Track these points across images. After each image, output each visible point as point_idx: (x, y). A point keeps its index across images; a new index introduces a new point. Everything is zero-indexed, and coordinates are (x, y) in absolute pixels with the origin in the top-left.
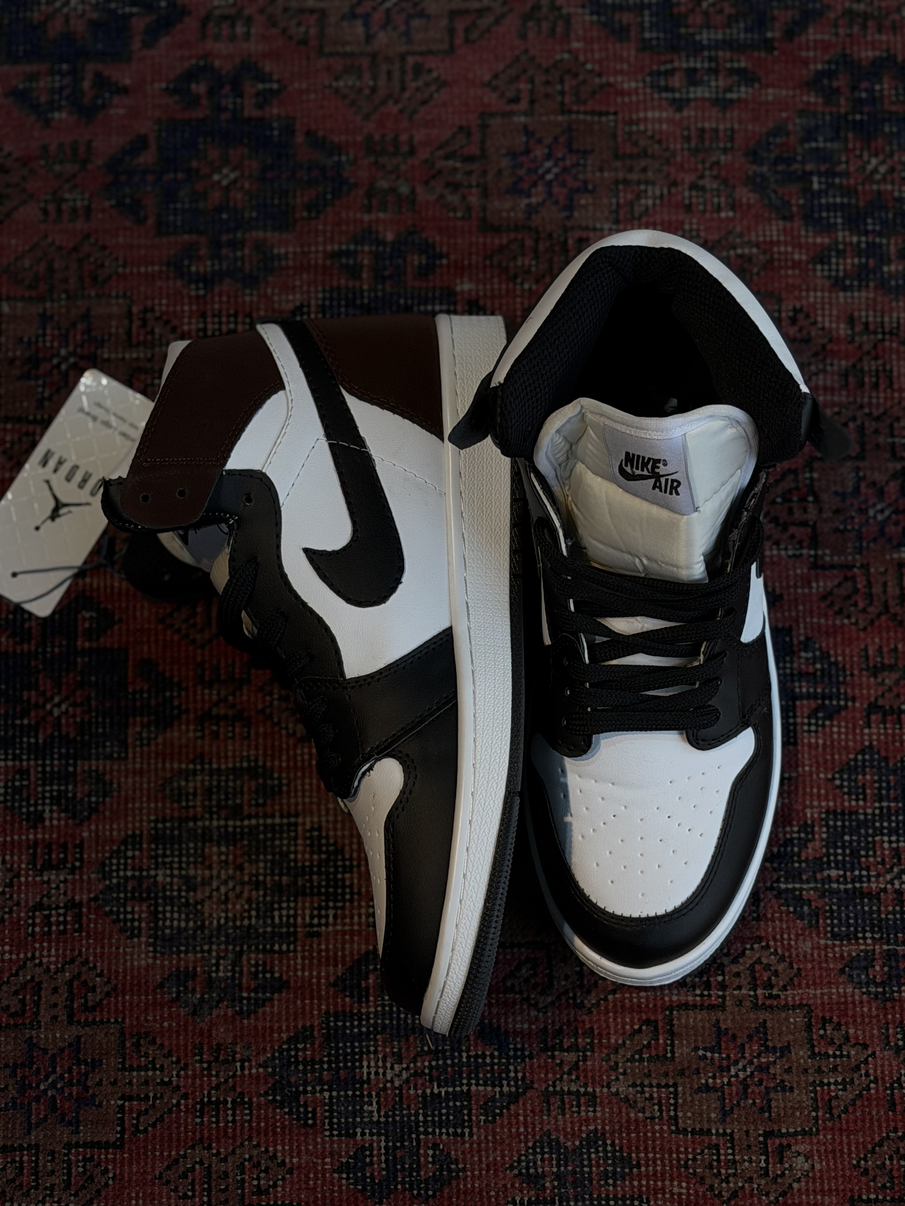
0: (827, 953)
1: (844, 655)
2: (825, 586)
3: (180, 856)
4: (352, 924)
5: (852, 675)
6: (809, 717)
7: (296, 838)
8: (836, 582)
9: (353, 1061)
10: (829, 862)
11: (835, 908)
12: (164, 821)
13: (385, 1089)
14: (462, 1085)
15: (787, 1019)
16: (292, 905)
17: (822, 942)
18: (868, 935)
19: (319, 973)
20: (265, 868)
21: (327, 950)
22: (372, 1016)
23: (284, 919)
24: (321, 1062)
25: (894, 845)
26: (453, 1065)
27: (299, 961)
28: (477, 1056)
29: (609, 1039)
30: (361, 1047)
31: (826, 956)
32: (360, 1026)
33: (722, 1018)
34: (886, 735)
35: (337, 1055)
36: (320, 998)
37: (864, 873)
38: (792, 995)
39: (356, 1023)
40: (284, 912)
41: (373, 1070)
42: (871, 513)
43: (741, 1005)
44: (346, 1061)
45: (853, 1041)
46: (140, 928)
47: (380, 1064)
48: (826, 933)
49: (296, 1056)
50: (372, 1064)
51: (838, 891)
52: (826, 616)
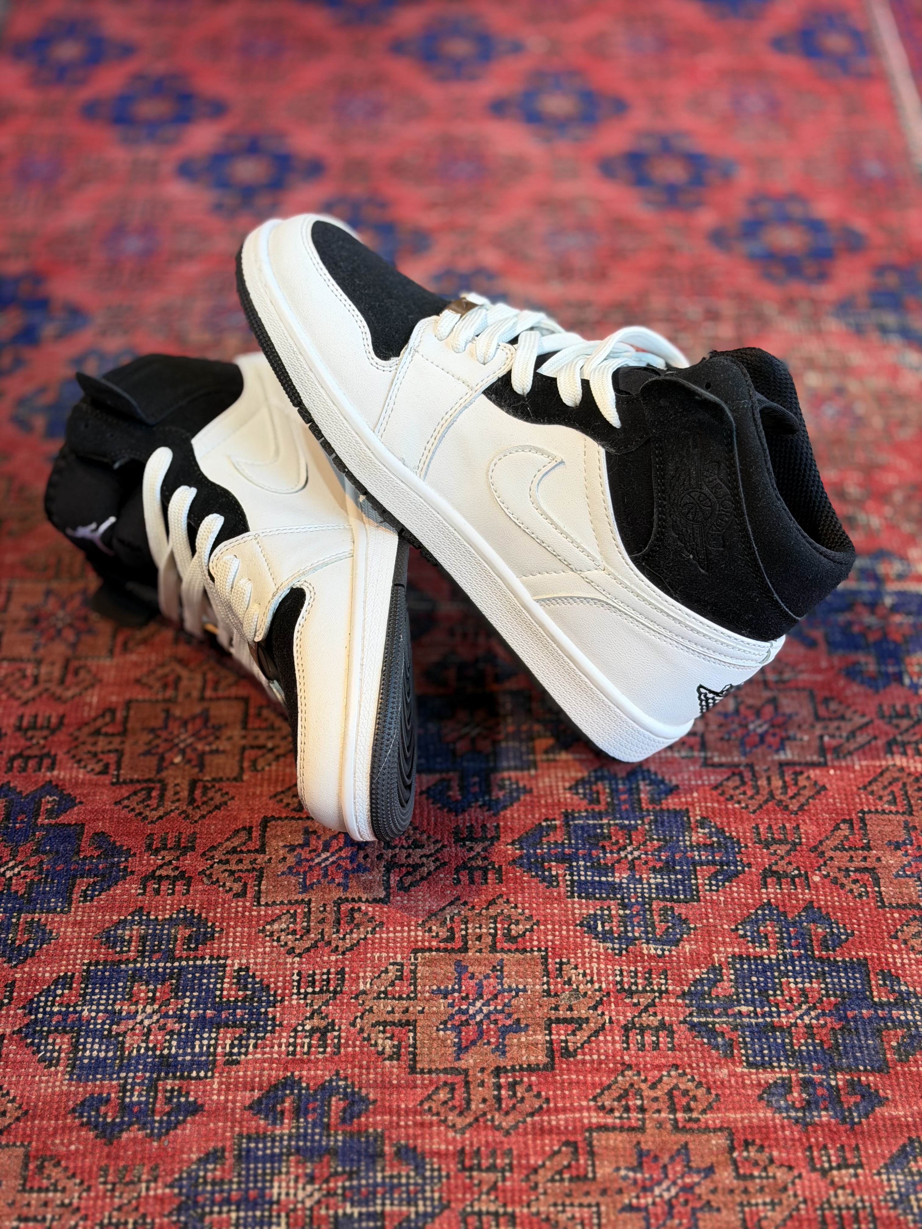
0: (744, 1080)
1: (738, 832)
2: (716, 780)
3: (109, 993)
4: (271, 1053)
5: (746, 846)
6: (710, 879)
7: (223, 977)
8: (725, 777)
9: (264, 1181)
10: (738, 1001)
11: (748, 1039)
12: (97, 963)
13: (295, 1210)
14: (375, 1205)
15: (708, 1141)
16: (213, 1035)
17: (739, 1070)
18: (783, 1064)
19: (235, 1097)
20: (191, 1003)
21: (245, 1076)
22: (286, 1137)
23: (205, 1048)
24: (231, 1182)
25: (800, 986)
26: (368, 1185)
27: (215, 1086)
28: (392, 1177)
29: (528, 1161)
30: (272, 1168)
31: (743, 1082)
32: (273, 1147)
33: (643, 1140)
34: (783, 894)
35: (248, 1176)
36: (234, 1121)
37: (774, 1009)
38: (710, 1119)
39: (269, 1144)
40: (205, 1042)
41: (284, 1191)
42: (751, 727)
43: (661, 1127)
44: (256, 1182)
45: (777, 1163)
46: (58, 1059)
47: (292, 1184)
48: (741, 1062)
49: (205, 1177)
50: (284, 1184)
51: (750, 1025)
52: (718, 802)
